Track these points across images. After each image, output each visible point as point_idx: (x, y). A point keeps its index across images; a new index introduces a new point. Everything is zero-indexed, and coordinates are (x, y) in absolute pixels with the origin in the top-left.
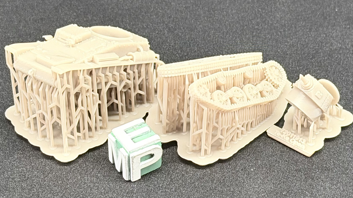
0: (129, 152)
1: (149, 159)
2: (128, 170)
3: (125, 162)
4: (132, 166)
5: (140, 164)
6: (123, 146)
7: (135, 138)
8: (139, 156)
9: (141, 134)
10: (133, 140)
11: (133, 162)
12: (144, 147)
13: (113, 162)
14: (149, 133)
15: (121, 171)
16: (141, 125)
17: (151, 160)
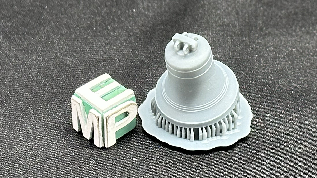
1: (123, 119)
2: (101, 133)
6: (93, 106)
7: (104, 96)
8: (113, 115)
9: (111, 91)
10: (103, 98)
12: (117, 105)
13: (79, 130)
14: (118, 88)
15: (91, 138)
16: (107, 81)
17: (126, 120)
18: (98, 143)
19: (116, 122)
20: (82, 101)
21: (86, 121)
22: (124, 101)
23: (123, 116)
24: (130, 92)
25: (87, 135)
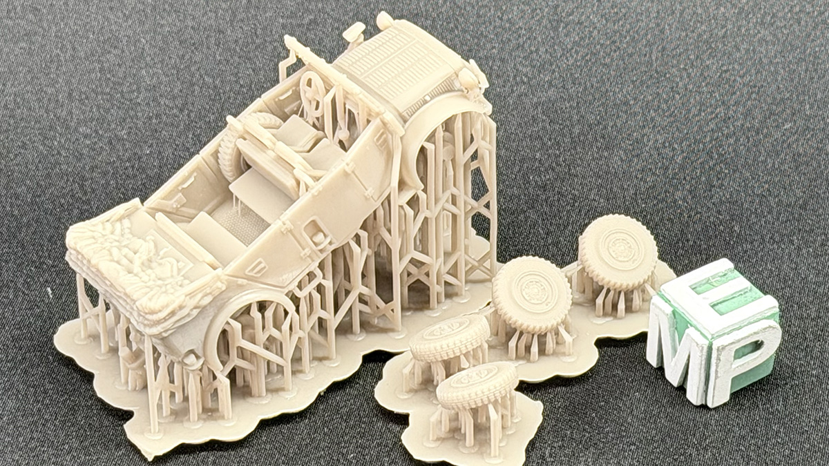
0: (710, 337)
1: (750, 354)
2: (703, 379)
3: (700, 361)
4: (716, 371)
5: (732, 364)
6: (694, 323)
7: (718, 304)
8: (732, 346)
9: (732, 295)
10: (716, 308)
11: (720, 360)
12: (742, 325)
13: (658, 364)
14: (747, 292)
15: (681, 383)
16: (725, 275)
17: (757, 356)
18: (694, 395)
19: (735, 358)
20: (673, 309)
21: (675, 350)
22: (756, 319)
23: (750, 349)
24: (770, 303)
25: (673, 377)
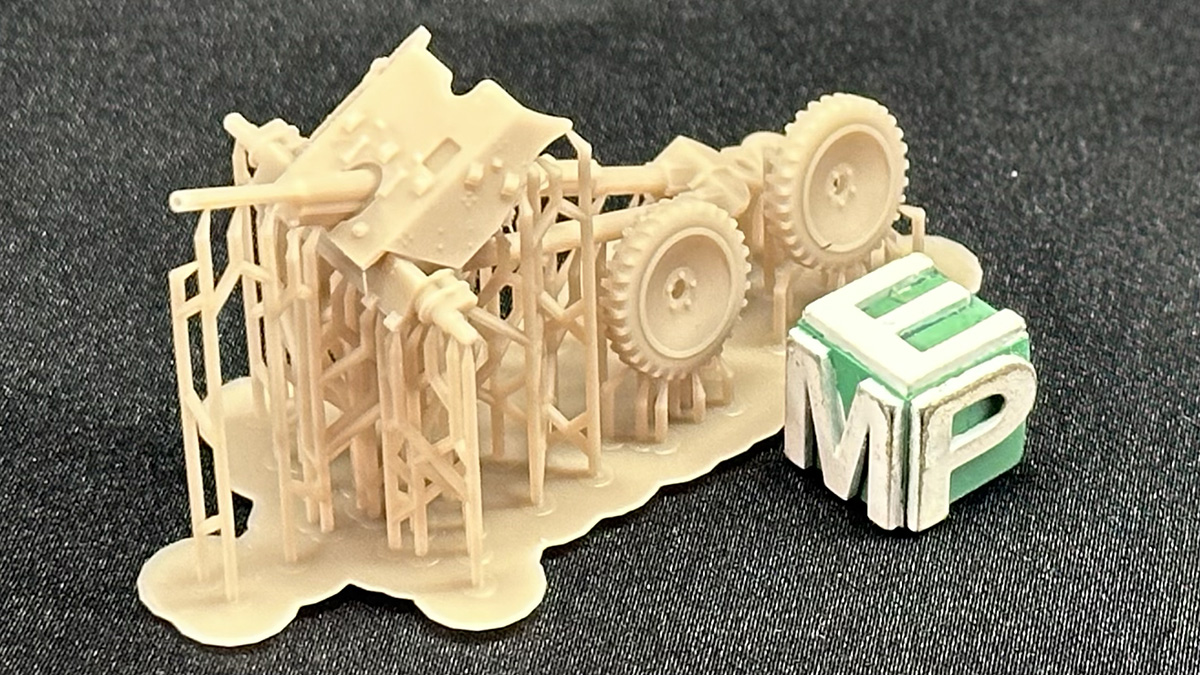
0: (904, 392)
1: (980, 425)
2: (897, 470)
4: (921, 458)
5: (949, 443)
6: (872, 370)
7: (914, 332)
8: (947, 407)
9: (937, 313)
10: (909, 339)
12: (965, 366)
13: (806, 465)
14: (964, 308)
15: (856, 492)
16: (919, 283)
17: (993, 427)
18: (881, 512)
19: (954, 435)
20: (828, 350)
21: (839, 431)
22: (986, 354)
23: (982, 413)
24: (1009, 324)
25: (840, 484)
